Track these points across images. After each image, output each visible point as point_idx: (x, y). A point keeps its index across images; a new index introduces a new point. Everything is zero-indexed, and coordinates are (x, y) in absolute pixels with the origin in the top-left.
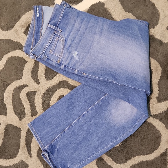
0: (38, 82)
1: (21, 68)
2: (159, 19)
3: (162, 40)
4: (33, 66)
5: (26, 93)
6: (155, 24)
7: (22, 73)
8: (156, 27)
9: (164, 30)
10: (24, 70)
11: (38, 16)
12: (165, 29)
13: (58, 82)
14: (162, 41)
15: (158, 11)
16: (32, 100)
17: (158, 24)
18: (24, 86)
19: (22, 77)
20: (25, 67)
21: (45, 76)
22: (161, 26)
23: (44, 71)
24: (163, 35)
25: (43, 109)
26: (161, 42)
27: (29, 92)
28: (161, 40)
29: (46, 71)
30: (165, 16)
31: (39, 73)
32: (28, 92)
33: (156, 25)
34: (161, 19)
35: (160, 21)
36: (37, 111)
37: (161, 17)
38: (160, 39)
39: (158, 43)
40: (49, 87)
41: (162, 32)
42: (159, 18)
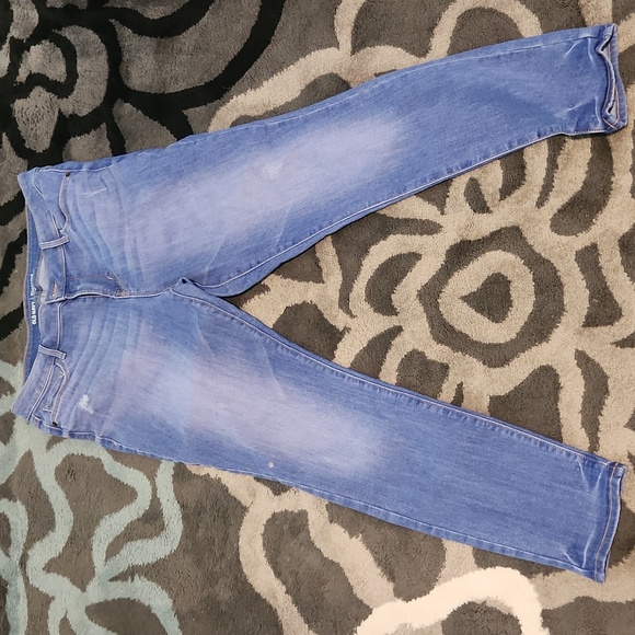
0: (583, 359)
4: (602, 412)
5: (622, 320)
11: (34, 322)
13: (515, 362)
15: (266, 556)
16: (598, 298)
18: (629, 343)
21: (556, 379)
23: (562, 395)
25: (559, 274)
27: (612, 324)
31: (581, 390)
32: (616, 323)
34: (259, 534)
36: (578, 263)
37: (260, 541)
38: (259, 483)
40: (544, 344)
41: (257, 502)
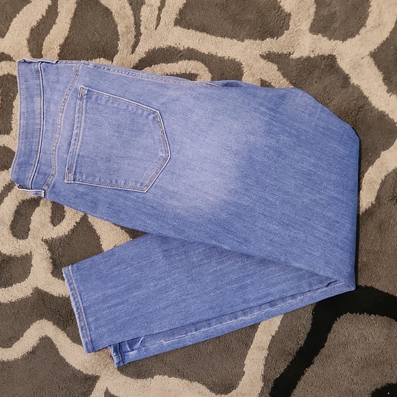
1: (12, 10)
2: (363, 25)
3: (351, 75)
4: (41, 17)
6: (350, 33)
7: (10, 25)
8: (350, 41)
9: (365, 54)
10: (15, 20)
12: (368, 53)
14: (350, 78)
15: (369, 6)
16: (10, 95)
17: (357, 36)
18: (4, 56)
19: (5, 33)
20: (21, 13)
21: (61, 53)
22: (360, 42)
23: (62, 41)
24: (356, 65)
26: (346, 79)
27: (8, 74)
28: (347, 75)
29: (65, 41)
30: (379, 25)
31: (48, 39)
32: (6, 73)
33: (353, 36)
34: (368, 28)
35: (362, 31)
36: (11, 127)
37: (370, 22)
38: (347, 72)
39: (339, 79)
41: (358, 57)
42: (365, 22)
